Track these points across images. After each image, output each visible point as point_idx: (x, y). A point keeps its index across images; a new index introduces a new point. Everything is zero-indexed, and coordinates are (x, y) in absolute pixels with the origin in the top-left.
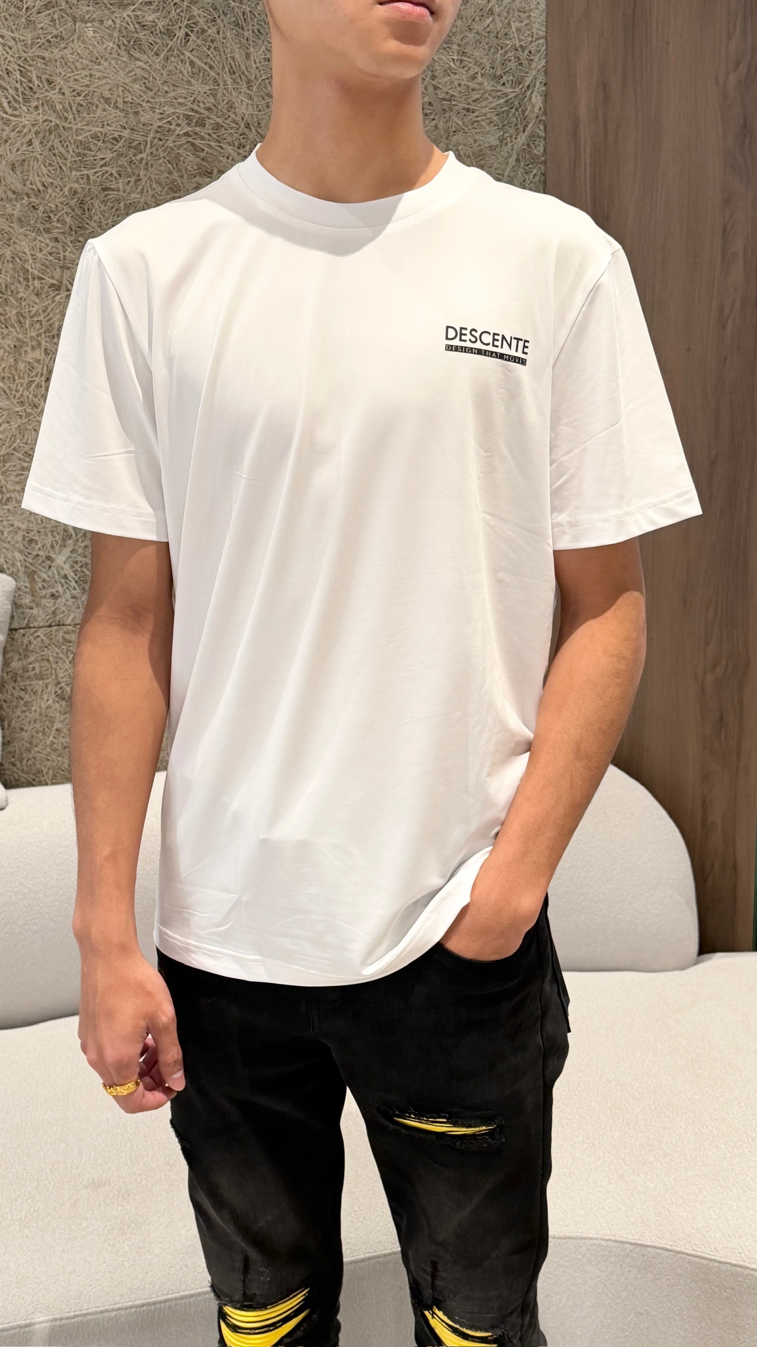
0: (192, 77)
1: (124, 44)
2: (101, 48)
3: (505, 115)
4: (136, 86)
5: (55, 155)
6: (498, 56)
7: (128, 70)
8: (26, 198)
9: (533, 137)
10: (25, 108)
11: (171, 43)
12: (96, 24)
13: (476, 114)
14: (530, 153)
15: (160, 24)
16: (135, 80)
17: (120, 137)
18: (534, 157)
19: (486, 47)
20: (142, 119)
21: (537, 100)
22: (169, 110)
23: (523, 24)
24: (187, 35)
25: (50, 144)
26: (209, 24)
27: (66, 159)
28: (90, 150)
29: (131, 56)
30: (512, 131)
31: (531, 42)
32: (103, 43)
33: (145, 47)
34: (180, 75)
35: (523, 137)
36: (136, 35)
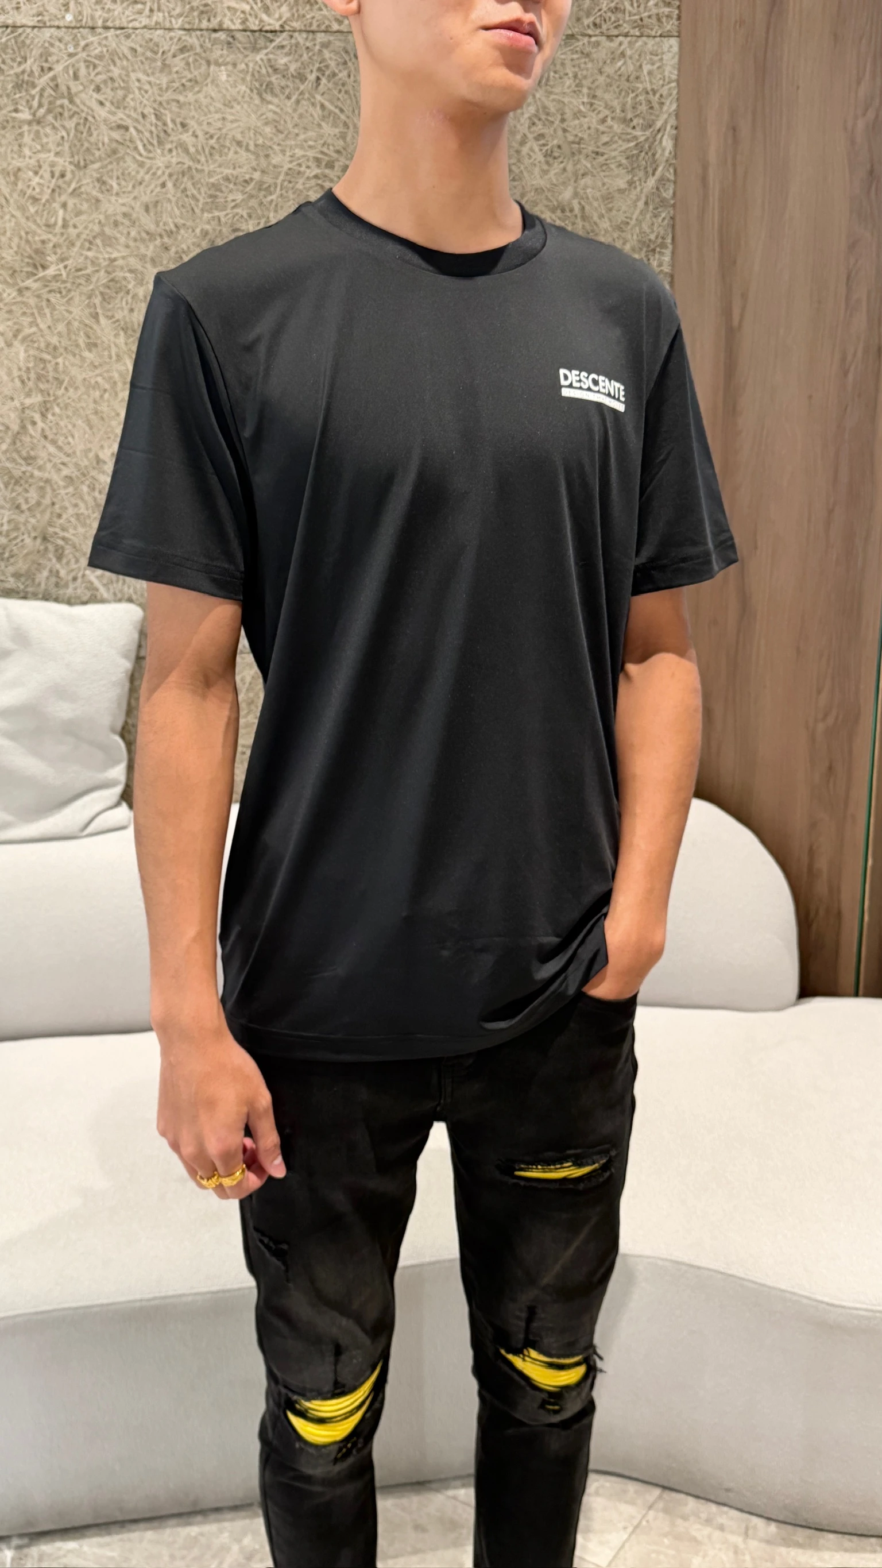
0: (323, 120)
1: (257, 88)
2: (233, 91)
3: (635, 159)
4: (268, 130)
5: (187, 196)
6: (629, 99)
7: (259, 113)
8: (158, 238)
9: (662, 180)
10: (159, 151)
11: (302, 87)
12: (230, 67)
13: (606, 156)
14: (659, 196)
15: (293, 68)
16: (266, 124)
17: (251, 179)
18: (663, 200)
19: (617, 90)
20: (274, 162)
21: (668, 144)
22: (299, 152)
23: (655, 67)
24: (318, 79)
25: (183, 186)
26: (341, 67)
27: (197, 200)
28: (222, 192)
29: (263, 99)
30: (641, 174)
31: (663, 86)
32: (236, 87)
33: (277, 90)
34: (310, 118)
35: (653, 182)
36: (268, 79)
